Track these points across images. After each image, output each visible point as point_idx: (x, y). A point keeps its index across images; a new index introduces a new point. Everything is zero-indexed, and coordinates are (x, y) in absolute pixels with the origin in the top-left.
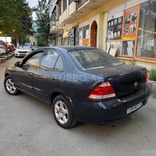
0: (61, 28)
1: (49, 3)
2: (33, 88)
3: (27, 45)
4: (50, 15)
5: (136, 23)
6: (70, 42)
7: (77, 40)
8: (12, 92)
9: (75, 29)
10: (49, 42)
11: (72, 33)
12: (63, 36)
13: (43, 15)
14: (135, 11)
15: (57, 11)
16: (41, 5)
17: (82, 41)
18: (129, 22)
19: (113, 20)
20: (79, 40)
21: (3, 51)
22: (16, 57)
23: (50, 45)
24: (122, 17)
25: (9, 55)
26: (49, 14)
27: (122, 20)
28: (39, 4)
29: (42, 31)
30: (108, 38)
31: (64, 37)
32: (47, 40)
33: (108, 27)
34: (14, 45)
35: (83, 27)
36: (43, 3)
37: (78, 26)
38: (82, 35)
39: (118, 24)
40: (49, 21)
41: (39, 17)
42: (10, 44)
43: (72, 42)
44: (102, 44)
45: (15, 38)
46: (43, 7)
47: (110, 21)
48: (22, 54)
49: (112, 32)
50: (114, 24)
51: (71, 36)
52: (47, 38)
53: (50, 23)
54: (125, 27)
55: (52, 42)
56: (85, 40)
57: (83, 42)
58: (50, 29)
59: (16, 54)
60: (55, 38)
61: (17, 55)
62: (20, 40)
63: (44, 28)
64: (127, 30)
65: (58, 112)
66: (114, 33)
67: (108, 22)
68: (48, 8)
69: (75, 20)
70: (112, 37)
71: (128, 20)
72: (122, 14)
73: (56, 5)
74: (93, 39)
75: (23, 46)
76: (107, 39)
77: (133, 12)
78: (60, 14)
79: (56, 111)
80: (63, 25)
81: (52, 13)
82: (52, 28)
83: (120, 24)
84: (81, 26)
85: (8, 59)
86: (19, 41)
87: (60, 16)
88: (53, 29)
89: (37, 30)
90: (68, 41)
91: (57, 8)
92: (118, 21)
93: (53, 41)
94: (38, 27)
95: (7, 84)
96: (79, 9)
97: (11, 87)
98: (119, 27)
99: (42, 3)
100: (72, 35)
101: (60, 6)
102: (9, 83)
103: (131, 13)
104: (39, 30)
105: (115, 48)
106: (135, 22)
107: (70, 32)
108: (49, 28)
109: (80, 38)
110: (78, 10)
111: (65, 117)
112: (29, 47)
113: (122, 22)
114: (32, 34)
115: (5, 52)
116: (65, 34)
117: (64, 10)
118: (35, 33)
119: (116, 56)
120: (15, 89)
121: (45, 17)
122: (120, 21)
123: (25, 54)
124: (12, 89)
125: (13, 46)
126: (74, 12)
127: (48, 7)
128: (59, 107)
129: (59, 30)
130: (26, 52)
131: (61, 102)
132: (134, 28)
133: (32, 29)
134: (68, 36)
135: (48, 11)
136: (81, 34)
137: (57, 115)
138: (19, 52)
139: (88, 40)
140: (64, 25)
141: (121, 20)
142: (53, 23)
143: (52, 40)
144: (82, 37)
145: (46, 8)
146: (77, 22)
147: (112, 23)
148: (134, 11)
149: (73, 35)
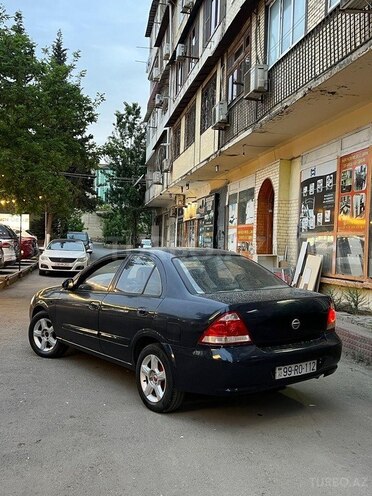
0: (180, 192)
1: (147, 119)
2: (99, 335)
3: (73, 240)
4: (150, 152)
5: (365, 191)
6: (203, 231)
7: (221, 228)
8: (46, 350)
9: (217, 196)
10: (141, 230)
11: (209, 209)
12: (182, 213)
13: (127, 150)
14: (364, 163)
15: (167, 144)
16: (125, 123)
17: (235, 230)
18: (349, 188)
19: (314, 180)
20: (226, 228)
21: (9, 255)
22: (43, 273)
23: (143, 241)
24: (334, 174)
25: (24, 268)
26: (145, 148)
27: (334, 182)
28: (119, 121)
29: (121, 199)
30: (303, 227)
31: (186, 217)
32: (136, 224)
33: (302, 199)
34: (36, 238)
35: (238, 192)
36: (131, 117)
37: (225, 188)
38: (236, 216)
39: (325, 191)
40: (144, 171)
41: (116, 159)
42: (25, 236)
43: (208, 234)
44: (287, 242)
45: (39, 218)
46: (130, 129)
47: (306, 183)
48: (61, 264)
49: (311, 212)
50: (315, 191)
51: (206, 217)
52: (135, 218)
53: (148, 175)
54: (340, 200)
55: (150, 230)
56: (244, 229)
57: (238, 235)
58: (147, 192)
59: (42, 266)
60: (159, 221)
61: (47, 267)
62: (54, 223)
63: (127, 190)
64: (345, 209)
65: (147, 381)
66: (315, 214)
67: (302, 184)
68: (144, 134)
69: (218, 173)
70: (312, 225)
71: (348, 183)
72: (333, 168)
73: (168, 129)
74: (265, 227)
75: (63, 243)
76: (300, 229)
77: (357, 165)
78: (177, 154)
79: (143, 378)
80: (184, 184)
81: (156, 148)
82: (151, 189)
83: (329, 192)
84: (233, 189)
85: (20, 277)
86: (52, 226)
87: (176, 158)
88: (154, 193)
89: (106, 196)
90: (198, 229)
91: (170, 136)
92: (324, 184)
93: (155, 228)
94: (111, 187)
95: (36, 332)
96: (226, 147)
97: (45, 339)
98: (328, 199)
99: (127, 118)
100: (209, 212)
101: (177, 133)
102: (40, 329)
103: (354, 167)
104: (113, 195)
105: (320, 253)
106: (364, 189)
107: (204, 205)
108: (144, 189)
109: (231, 222)
110: (223, 149)
111: (159, 387)
112: (81, 245)
113: (334, 187)
114: (90, 206)
115: (14, 258)
116: (190, 211)
117: (188, 144)
118: (101, 203)
119: (322, 276)
120: (55, 342)
121: (132, 158)
122: (329, 182)
123: (70, 265)
124: (46, 342)
125: (34, 240)
126: (212, 153)
127: (144, 131)
128: (149, 369)
129: (173, 196)
130: (72, 260)
131: (153, 356)
132: (362, 205)
133: (93, 193)
134: (198, 216)
135: (143, 141)
136: (233, 212)
137: (144, 386)
138: (52, 259)
139: (252, 229)
140: (188, 185)
141: (331, 181)
142: (156, 176)
143: (150, 225)
144: (236, 221)
145: (136, 134)
146: (223, 177)
147: (312, 186)
148: (360, 161)
149: (212, 214)
